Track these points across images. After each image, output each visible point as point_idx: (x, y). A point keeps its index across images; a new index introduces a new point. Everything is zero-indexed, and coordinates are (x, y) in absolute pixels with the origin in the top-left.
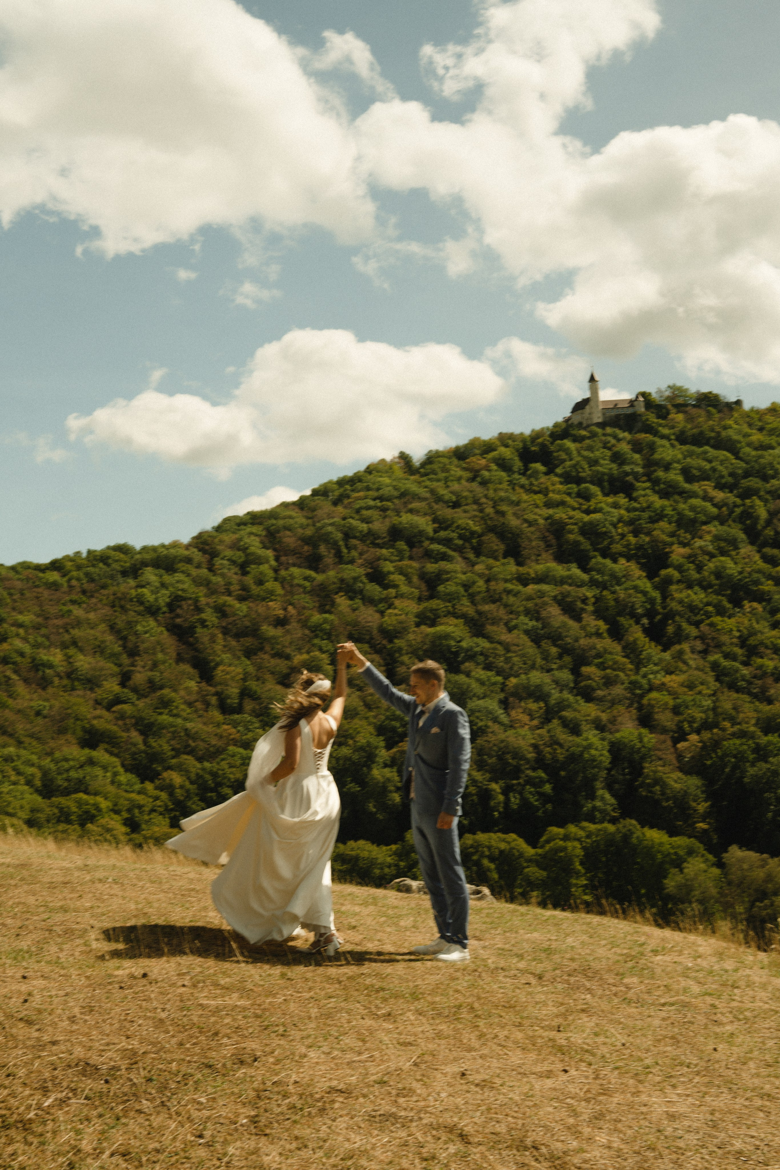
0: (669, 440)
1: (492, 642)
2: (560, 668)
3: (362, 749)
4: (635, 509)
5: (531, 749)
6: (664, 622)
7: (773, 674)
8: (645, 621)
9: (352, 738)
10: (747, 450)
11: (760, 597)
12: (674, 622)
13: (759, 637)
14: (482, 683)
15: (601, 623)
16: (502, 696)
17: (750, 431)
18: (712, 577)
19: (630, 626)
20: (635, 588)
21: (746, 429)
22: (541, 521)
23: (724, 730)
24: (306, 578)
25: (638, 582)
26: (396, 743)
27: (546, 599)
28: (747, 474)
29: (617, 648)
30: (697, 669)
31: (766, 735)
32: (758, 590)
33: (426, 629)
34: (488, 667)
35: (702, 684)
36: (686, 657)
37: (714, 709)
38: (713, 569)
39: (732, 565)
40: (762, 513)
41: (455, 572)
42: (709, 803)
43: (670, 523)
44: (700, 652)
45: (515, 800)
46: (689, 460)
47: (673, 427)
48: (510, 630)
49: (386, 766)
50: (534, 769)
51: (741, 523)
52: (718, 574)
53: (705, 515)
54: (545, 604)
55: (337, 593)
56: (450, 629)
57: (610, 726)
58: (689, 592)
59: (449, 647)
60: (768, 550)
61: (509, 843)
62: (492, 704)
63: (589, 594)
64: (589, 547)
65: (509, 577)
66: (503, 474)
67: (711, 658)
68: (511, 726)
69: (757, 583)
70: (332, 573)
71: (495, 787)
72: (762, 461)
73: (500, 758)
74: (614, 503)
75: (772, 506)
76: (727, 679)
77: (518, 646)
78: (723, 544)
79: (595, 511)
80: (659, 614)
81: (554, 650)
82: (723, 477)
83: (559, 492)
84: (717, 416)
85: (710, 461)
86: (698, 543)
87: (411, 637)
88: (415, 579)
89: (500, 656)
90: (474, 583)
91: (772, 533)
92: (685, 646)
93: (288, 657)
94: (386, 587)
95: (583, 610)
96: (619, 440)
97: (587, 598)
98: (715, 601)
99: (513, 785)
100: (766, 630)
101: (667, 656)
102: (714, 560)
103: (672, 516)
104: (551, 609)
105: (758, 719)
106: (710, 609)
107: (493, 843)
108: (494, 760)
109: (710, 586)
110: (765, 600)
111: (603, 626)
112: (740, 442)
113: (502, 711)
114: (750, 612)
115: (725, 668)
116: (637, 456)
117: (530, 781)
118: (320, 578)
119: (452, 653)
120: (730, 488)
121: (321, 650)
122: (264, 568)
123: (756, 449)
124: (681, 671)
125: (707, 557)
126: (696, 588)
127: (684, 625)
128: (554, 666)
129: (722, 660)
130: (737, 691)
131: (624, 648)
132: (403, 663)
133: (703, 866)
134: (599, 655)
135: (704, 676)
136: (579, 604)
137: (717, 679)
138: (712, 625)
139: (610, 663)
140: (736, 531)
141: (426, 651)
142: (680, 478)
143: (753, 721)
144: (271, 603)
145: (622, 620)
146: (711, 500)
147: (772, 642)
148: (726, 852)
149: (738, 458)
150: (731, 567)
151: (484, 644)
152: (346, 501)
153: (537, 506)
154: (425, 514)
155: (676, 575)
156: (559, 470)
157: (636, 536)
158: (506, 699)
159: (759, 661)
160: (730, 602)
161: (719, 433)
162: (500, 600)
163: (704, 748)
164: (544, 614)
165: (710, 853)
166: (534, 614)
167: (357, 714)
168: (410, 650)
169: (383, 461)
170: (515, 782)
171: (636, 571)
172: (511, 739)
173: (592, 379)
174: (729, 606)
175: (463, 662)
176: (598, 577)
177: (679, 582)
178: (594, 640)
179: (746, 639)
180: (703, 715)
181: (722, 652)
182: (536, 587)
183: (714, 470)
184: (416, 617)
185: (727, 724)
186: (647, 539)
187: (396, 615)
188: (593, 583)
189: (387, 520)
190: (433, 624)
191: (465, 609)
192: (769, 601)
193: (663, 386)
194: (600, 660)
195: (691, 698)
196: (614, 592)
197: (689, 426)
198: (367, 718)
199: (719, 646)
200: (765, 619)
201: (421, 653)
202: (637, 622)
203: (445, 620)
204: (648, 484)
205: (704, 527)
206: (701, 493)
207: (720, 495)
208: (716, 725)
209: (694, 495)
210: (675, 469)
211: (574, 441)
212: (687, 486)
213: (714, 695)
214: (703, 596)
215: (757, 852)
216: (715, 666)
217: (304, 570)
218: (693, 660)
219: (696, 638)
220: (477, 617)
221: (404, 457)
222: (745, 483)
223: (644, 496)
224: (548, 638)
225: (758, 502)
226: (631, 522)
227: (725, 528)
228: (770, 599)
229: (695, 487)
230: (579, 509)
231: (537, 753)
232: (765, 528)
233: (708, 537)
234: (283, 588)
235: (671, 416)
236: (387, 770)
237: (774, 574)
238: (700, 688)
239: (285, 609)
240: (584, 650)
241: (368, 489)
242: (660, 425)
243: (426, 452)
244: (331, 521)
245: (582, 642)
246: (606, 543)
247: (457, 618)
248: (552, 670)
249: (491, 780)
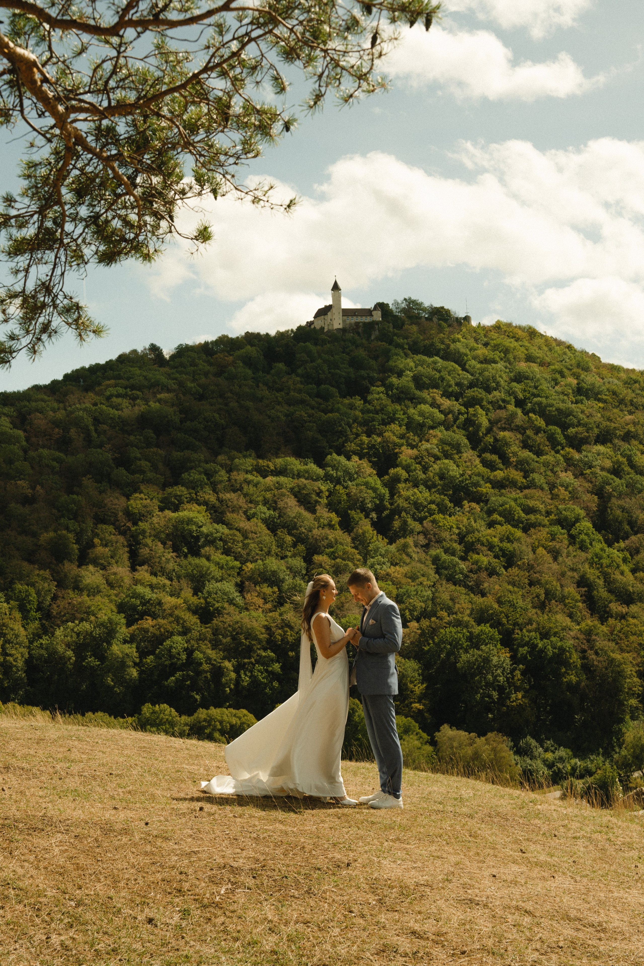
0: (403, 349)
1: (230, 529)
2: (294, 556)
3: (102, 624)
4: (369, 411)
5: (263, 630)
6: (391, 518)
7: (487, 569)
8: (374, 515)
9: (94, 615)
10: (473, 362)
11: (479, 499)
12: (400, 516)
13: (476, 534)
14: (222, 568)
15: (333, 515)
16: (239, 579)
17: (475, 345)
18: (437, 478)
19: (360, 519)
20: (366, 484)
21: (472, 343)
22: (283, 418)
23: (441, 619)
24: (54, 459)
25: (370, 479)
26: (137, 620)
27: (283, 490)
28: (471, 385)
29: (346, 539)
30: (420, 561)
31: (479, 625)
32: (477, 492)
33: (169, 513)
34: (227, 552)
35: (423, 575)
36: (410, 550)
37: (433, 599)
38: (438, 471)
39: (455, 467)
40: (484, 422)
41: (200, 461)
42: (425, 685)
43: (400, 426)
44: (422, 546)
45: (246, 680)
46: (420, 368)
47: (406, 338)
48: (249, 519)
49: (125, 642)
50: (265, 649)
51: (464, 429)
52: (442, 477)
53: (432, 421)
54: (283, 495)
55: (85, 476)
56: (191, 515)
57: (338, 612)
58: (416, 490)
59: (191, 532)
60: (488, 456)
61: (240, 718)
62: (229, 587)
63: (323, 488)
64: (325, 444)
65: (250, 468)
66: (249, 372)
67: (433, 552)
68: (247, 609)
69: (477, 485)
70: (81, 456)
71: (228, 665)
72: (486, 373)
73: (234, 638)
74: (349, 404)
75: (492, 416)
76: (446, 572)
77: (256, 533)
78: (447, 448)
79: (331, 411)
80: (388, 509)
81: (289, 539)
82: (450, 386)
83: (300, 391)
84: (447, 329)
85: (440, 371)
86: (425, 445)
87: (155, 520)
88: (161, 466)
89: (238, 542)
90: (216, 472)
91: (492, 440)
92: (410, 540)
93: (34, 535)
94: (133, 473)
95: (317, 502)
96: (357, 347)
97: (321, 492)
98: (439, 500)
99: (245, 664)
100: (483, 529)
101: (393, 548)
102: (438, 462)
103: (403, 420)
104: (288, 500)
105: (473, 610)
106: (433, 506)
107: (225, 718)
108: (228, 639)
109: (434, 485)
110: (483, 501)
111: (335, 518)
112: (467, 356)
113: (239, 594)
114: (469, 512)
115: (444, 562)
116: (373, 363)
117: (260, 661)
118: (70, 459)
119: (193, 537)
120: (457, 396)
121: (67, 529)
122: (15, 448)
123: (481, 362)
124: (404, 563)
125: (433, 459)
126: (421, 487)
127: (410, 521)
128: (289, 554)
129: (443, 553)
130: (455, 584)
131: (353, 540)
132: (146, 545)
133: (417, 743)
134: (330, 546)
135: (425, 569)
136: (314, 496)
137: (437, 572)
138: (434, 522)
139: (341, 553)
140: (460, 437)
141: (168, 535)
142: (412, 385)
143: (468, 612)
144: (19, 482)
145: (352, 513)
146: (438, 407)
147: (487, 540)
148: (439, 731)
149: (464, 369)
150: (454, 470)
151: (223, 530)
152: (97, 389)
153: (279, 403)
154: (173, 405)
155: (404, 474)
156: (299, 371)
157: (369, 436)
158: (242, 582)
159: (475, 556)
160: (451, 501)
161: (448, 346)
162: (241, 489)
163: (423, 634)
164: (281, 504)
165: (424, 731)
166: (272, 505)
167: (99, 592)
168: (153, 533)
169: (134, 352)
170: (246, 660)
171: (367, 468)
172: (246, 620)
173: (336, 287)
174: (450, 505)
175: (203, 546)
176: (333, 473)
177: (406, 480)
178: (327, 531)
179: (465, 536)
180: (423, 605)
181: (443, 547)
182: (274, 479)
183: (442, 379)
184: (161, 502)
185: (444, 614)
186: (379, 440)
187: (142, 499)
188: (327, 478)
189: (136, 407)
190: (176, 509)
191: (207, 497)
192: (486, 502)
193: (400, 299)
194: (332, 550)
195: (413, 589)
196: (346, 488)
197: (422, 338)
198: (109, 596)
199: (439, 541)
200: (482, 518)
201: (163, 536)
202: (367, 516)
203: (188, 506)
204: (382, 389)
205: (431, 431)
206: (429, 400)
207: (446, 403)
208: (435, 615)
209: (424, 402)
210: (406, 376)
211: (316, 344)
212: (418, 393)
213: (433, 586)
214: (427, 494)
215: (466, 731)
216: (436, 560)
217: (53, 452)
218: (416, 553)
219: (419, 533)
220: (218, 504)
221: (154, 348)
222: (470, 393)
223: (377, 400)
224: (283, 527)
225: (480, 411)
226: (365, 423)
227: (450, 433)
228: (488, 500)
229: (425, 394)
230: (318, 408)
231: (269, 634)
232: (486, 435)
233: (435, 441)
234: (32, 468)
235: (406, 327)
236: (127, 646)
237: (492, 477)
238: (421, 579)
239: (33, 488)
240: (316, 540)
241: (118, 377)
242: (395, 335)
243: (176, 346)
244: (83, 406)
245: (315, 532)
246: (340, 440)
247: (199, 505)
248: (286, 557)
249: (224, 658)
